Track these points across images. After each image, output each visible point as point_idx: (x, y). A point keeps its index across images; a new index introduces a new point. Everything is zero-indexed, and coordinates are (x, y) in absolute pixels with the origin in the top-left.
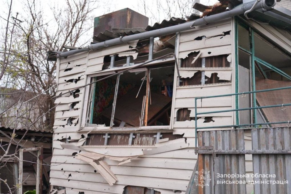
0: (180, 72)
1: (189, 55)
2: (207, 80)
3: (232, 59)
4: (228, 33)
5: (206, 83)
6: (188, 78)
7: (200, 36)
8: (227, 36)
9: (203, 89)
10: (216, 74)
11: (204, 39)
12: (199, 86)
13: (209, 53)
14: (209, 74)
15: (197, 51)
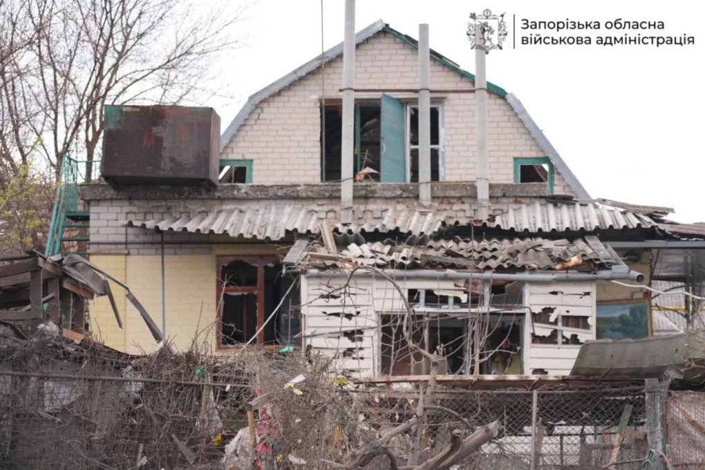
0: (535, 328)
1: (543, 310)
2: (564, 340)
3: (592, 321)
4: (588, 294)
5: (563, 343)
6: (544, 337)
7: (556, 291)
8: (587, 296)
9: (560, 350)
10: (576, 336)
11: (560, 295)
12: (556, 346)
13: (568, 312)
14: (568, 335)
15: (552, 307)
